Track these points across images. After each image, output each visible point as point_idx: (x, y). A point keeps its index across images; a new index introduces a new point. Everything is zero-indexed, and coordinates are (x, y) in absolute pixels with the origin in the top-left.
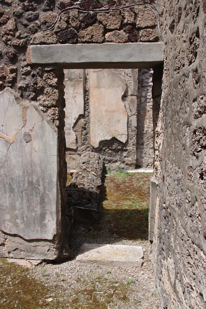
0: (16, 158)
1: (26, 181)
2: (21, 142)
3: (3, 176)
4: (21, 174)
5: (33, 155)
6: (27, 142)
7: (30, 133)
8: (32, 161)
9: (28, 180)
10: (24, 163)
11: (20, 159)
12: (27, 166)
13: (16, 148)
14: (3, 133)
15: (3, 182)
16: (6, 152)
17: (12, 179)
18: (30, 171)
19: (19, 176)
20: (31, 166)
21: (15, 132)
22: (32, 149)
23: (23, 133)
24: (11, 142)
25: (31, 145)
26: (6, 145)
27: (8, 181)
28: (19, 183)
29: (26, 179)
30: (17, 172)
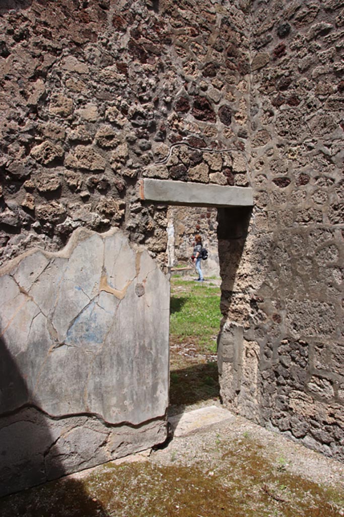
0: (126, 318)
1: (138, 346)
2: (133, 296)
3: (110, 344)
4: (132, 338)
5: (145, 312)
6: (139, 296)
7: (143, 284)
8: (144, 320)
9: (139, 344)
10: (135, 323)
11: (131, 319)
12: (139, 327)
13: (127, 305)
14: (112, 286)
15: (110, 353)
16: (114, 311)
17: (121, 347)
18: (141, 333)
19: (129, 342)
20: (144, 325)
21: (125, 285)
22: (144, 305)
23: (135, 285)
24: (121, 297)
25: (144, 299)
26: (115, 302)
27: (116, 350)
28: (129, 351)
29: (138, 344)
30: (127, 336)
